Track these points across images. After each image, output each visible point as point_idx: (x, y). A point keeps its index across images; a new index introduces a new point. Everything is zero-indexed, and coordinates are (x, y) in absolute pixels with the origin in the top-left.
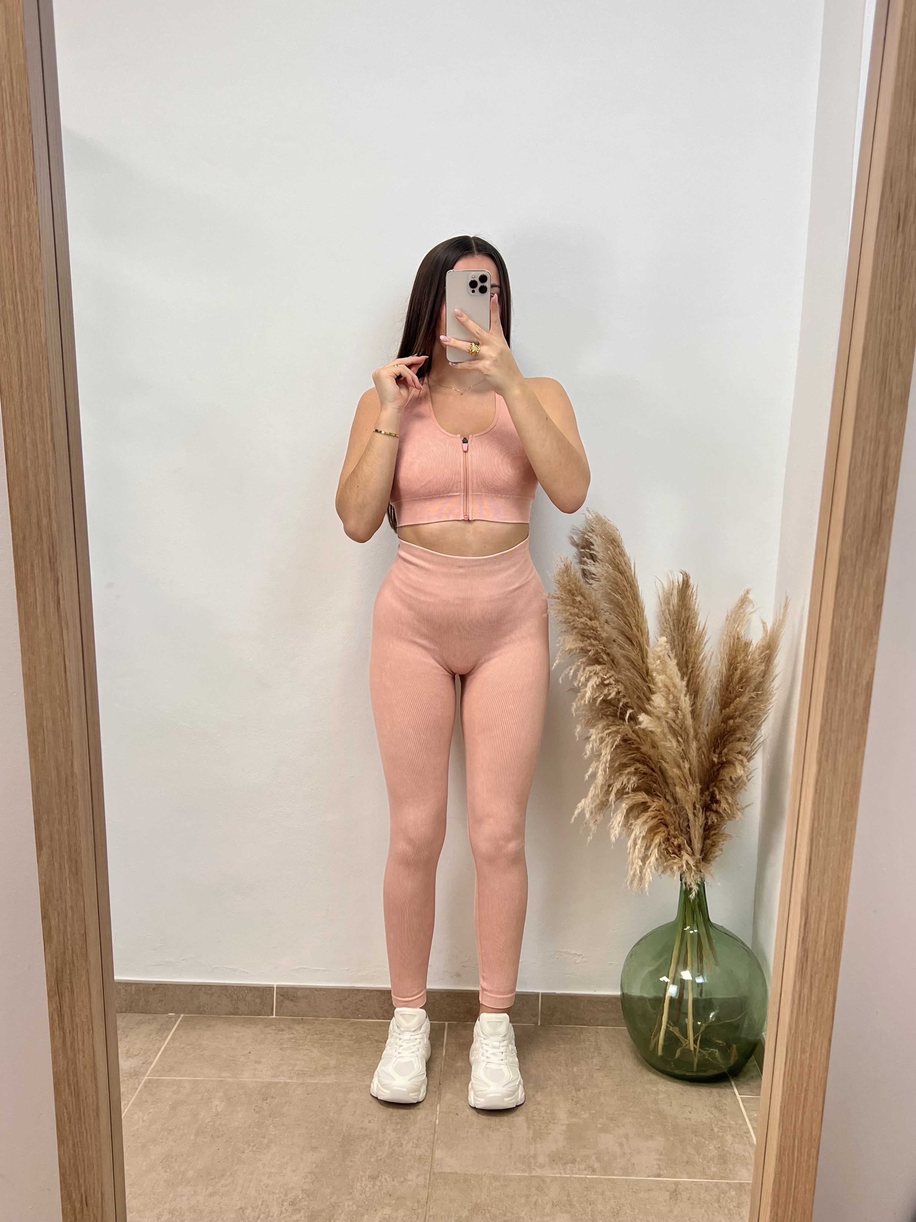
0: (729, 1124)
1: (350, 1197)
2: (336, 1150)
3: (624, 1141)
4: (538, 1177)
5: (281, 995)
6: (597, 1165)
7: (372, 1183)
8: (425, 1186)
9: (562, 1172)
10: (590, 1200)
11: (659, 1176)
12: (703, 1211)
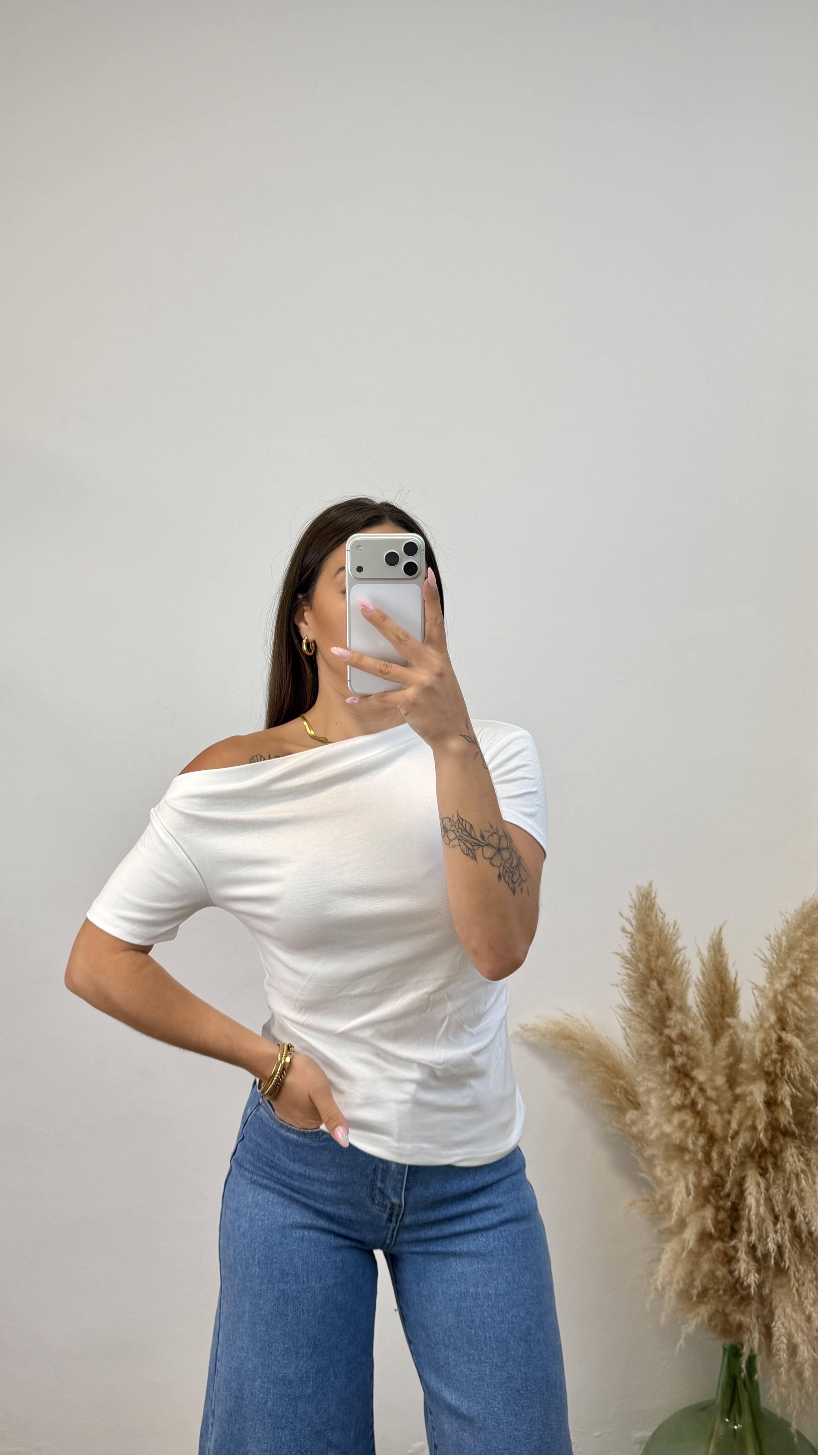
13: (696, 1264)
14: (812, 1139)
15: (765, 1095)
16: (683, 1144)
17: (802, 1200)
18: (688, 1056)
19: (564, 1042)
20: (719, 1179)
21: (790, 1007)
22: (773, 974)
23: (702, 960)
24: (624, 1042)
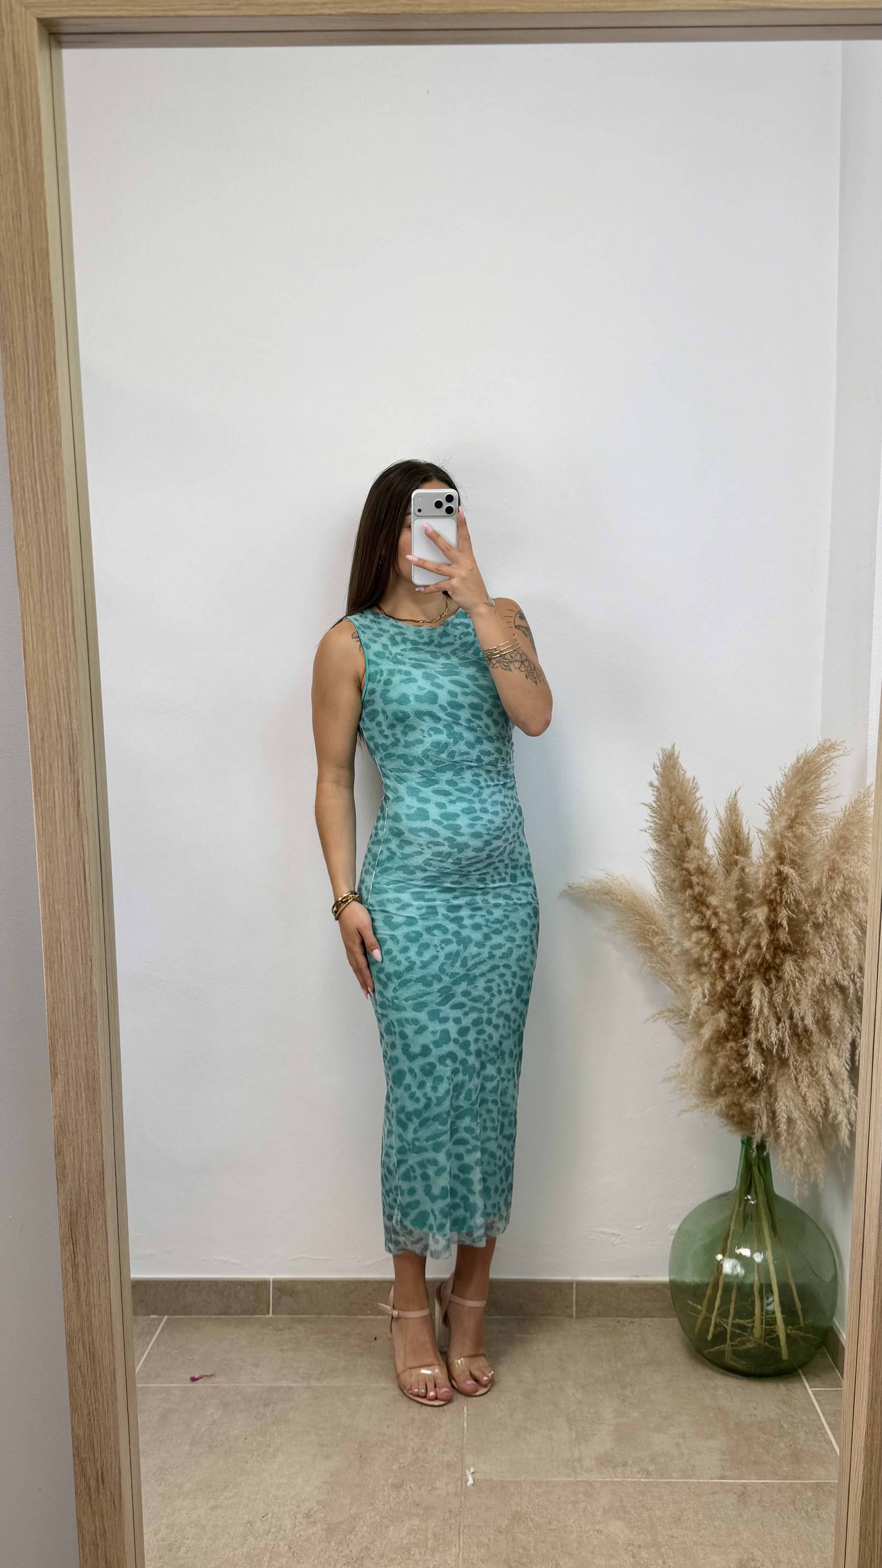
0: (801, 1420)
1: (372, 1508)
2: (352, 1458)
3: (681, 1441)
4: (586, 1482)
5: (279, 1290)
6: (651, 1468)
7: (396, 1492)
8: (456, 1494)
9: (613, 1475)
10: (647, 1505)
11: (723, 1477)
12: (776, 1515)
13: (714, 1063)
14: (806, 953)
15: (768, 919)
16: (701, 961)
17: (798, 1001)
18: (702, 886)
19: (605, 897)
20: (731, 990)
21: (787, 844)
22: (773, 820)
23: (720, 819)
24: (655, 890)
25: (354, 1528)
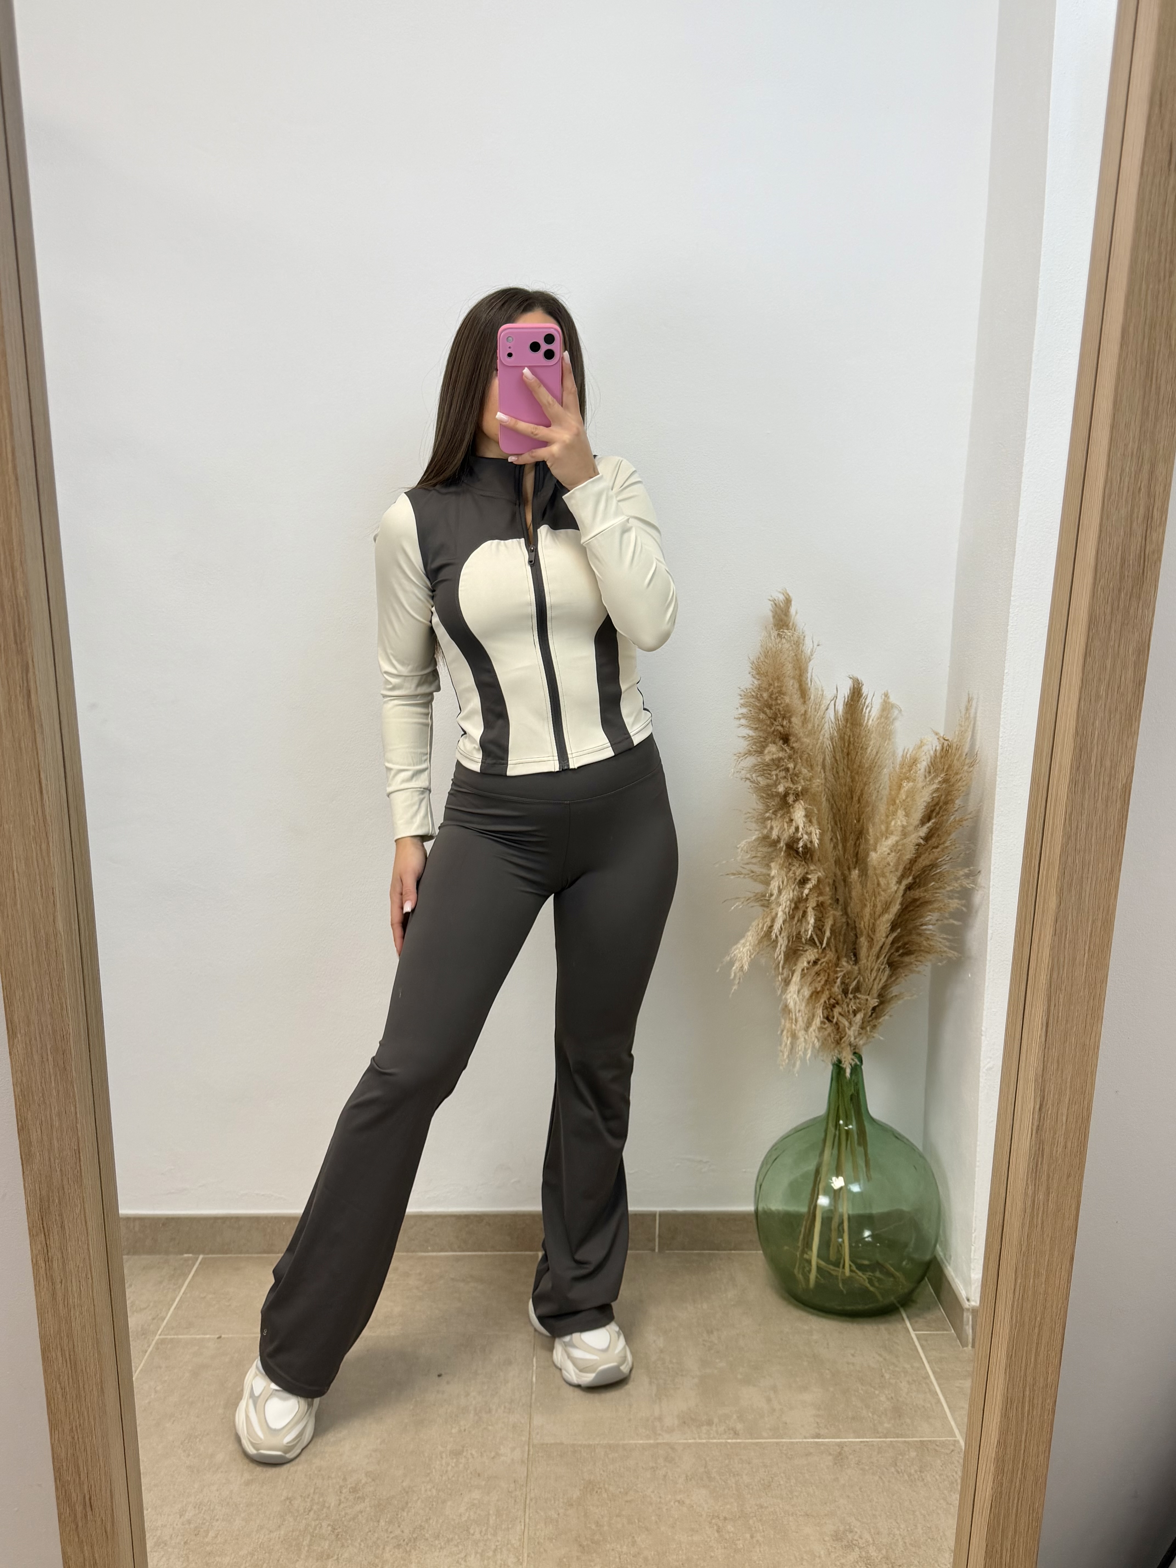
0: (904, 1368)
1: (428, 1479)
3: (772, 1394)
4: (668, 1444)
6: (739, 1426)
7: (455, 1460)
8: (523, 1462)
9: (697, 1436)
10: (733, 1470)
11: (818, 1436)
12: (877, 1478)
25: (407, 1503)
